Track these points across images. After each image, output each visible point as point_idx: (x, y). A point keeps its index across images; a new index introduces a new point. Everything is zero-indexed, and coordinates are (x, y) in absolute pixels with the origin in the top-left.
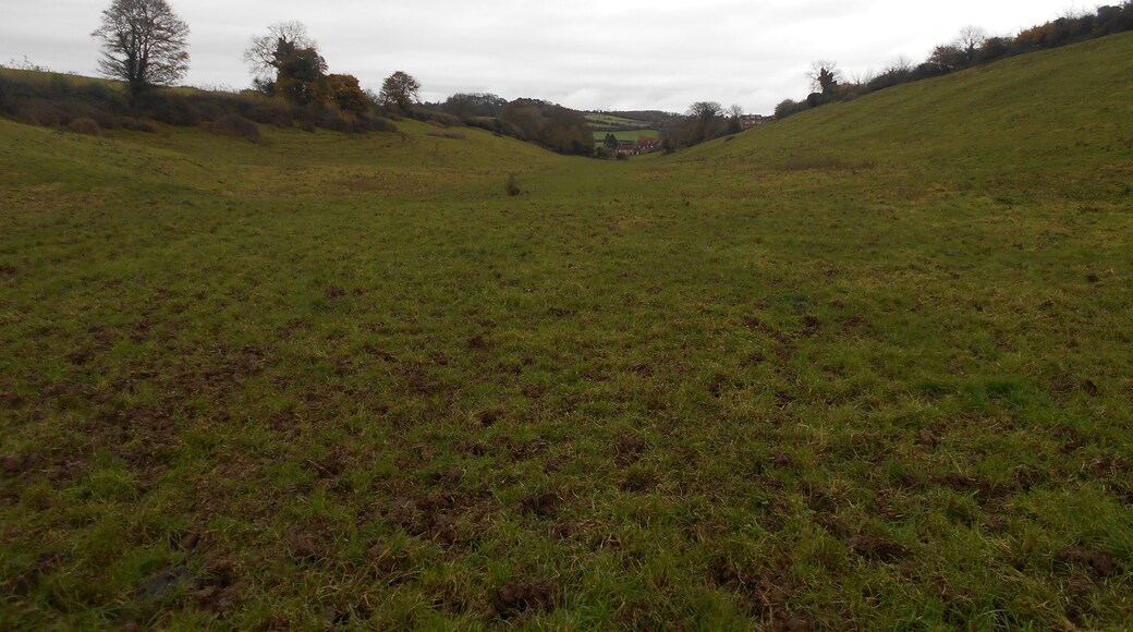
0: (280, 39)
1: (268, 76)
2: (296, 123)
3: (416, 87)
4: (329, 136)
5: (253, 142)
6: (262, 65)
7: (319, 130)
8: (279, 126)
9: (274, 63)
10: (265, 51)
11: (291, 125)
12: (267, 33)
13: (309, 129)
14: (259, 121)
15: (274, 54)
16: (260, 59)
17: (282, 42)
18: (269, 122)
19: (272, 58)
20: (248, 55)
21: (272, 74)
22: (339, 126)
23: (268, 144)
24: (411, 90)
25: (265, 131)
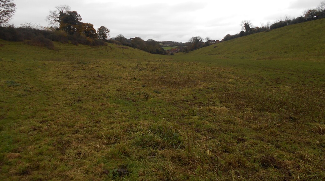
0: (61, 12)
1: (56, 25)
2: (70, 42)
3: (109, 31)
4: (84, 47)
5: (50, 49)
6: (54, 22)
7: (79, 45)
8: (62, 43)
9: (58, 21)
10: (55, 16)
11: (68, 42)
12: (56, 9)
13: (76, 44)
14: (53, 40)
15: (58, 17)
16: (53, 20)
17: (61, 13)
18: (57, 41)
19: (57, 19)
20: (48, 18)
21: (58, 25)
22: (87, 43)
23: (58, 50)
24: (106, 32)
25: (56, 45)
